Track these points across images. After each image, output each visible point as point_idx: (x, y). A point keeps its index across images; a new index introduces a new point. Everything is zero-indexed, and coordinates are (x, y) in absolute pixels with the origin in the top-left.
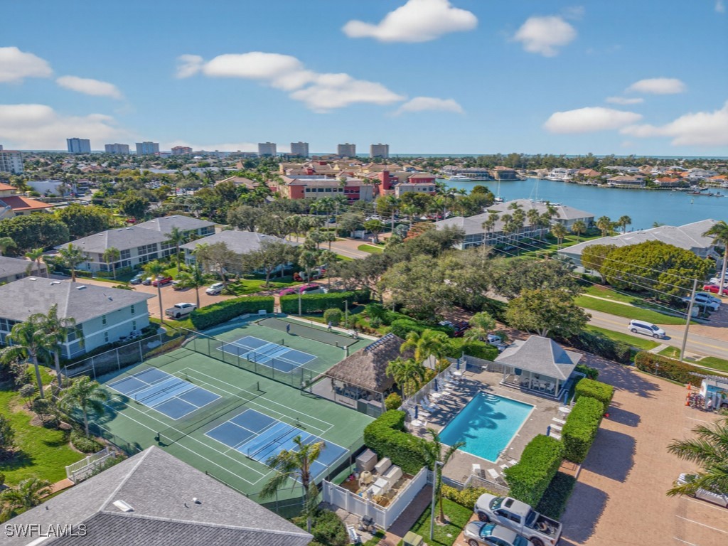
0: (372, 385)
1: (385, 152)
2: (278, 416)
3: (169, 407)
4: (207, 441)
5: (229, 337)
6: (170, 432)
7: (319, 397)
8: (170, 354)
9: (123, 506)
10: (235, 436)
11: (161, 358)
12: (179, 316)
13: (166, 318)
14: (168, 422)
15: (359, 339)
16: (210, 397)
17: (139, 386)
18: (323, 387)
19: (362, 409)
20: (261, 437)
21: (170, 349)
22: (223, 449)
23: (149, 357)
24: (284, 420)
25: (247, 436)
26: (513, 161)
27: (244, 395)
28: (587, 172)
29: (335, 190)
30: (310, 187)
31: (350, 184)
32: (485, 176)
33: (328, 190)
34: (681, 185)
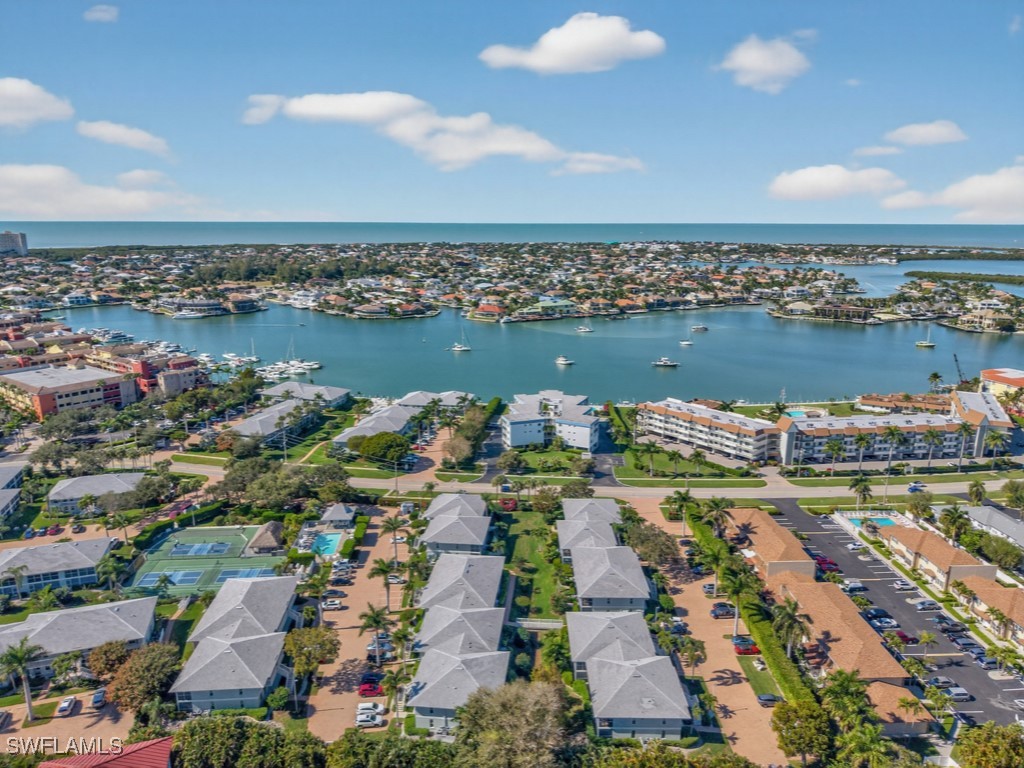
1: (21, 245)
8: (145, 565)
15: (244, 528)
21: (142, 564)
28: (332, 298)
29: (92, 391)
30: (61, 392)
31: (108, 383)
32: (219, 309)
33: (84, 392)
34: (418, 312)
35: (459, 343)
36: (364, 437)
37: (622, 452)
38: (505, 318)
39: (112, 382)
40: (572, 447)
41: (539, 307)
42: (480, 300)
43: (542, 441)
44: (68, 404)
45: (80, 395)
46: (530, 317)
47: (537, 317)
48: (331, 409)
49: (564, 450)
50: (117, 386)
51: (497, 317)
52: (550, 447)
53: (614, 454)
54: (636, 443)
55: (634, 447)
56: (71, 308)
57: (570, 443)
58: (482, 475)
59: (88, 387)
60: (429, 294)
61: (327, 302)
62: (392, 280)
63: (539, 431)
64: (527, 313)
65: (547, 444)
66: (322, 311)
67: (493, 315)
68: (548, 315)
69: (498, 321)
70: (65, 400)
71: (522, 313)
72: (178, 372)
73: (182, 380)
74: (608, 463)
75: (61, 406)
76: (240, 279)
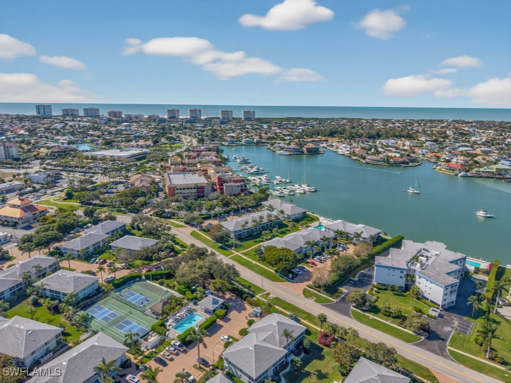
0: (160, 312)
1: (252, 116)
2: (133, 321)
3: (105, 319)
4: (114, 329)
5: (125, 291)
6: (105, 327)
7: (147, 315)
8: (105, 299)
9: (96, 344)
10: (121, 327)
11: (103, 301)
12: (108, 281)
13: (104, 283)
14: (105, 323)
15: (168, 291)
16: (116, 315)
17: (96, 312)
18: (148, 312)
19: (157, 319)
20: (128, 327)
21: (105, 297)
22: (118, 331)
23: (99, 301)
24: (136, 322)
25: (124, 327)
26: (327, 132)
27: (126, 314)
28: (357, 150)
29: (191, 188)
30: (178, 187)
31: (199, 185)
32: (299, 151)
33: (188, 189)
34: (404, 163)
35: (412, 188)
36: (275, 247)
37: (476, 318)
38: (462, 173)
39: (202, 185)
40: (427, 299)
41: (493, 167)
42: (452, 159)
43: (403, 286)
44: (181, 193)
45: (186, 190)
46: (484, 175)
47: (491, 175)
48: (290, 220)
49: (418, 299)
50: (203, 188)
51: (457, 172)
52: (408, 293)
53: (465, 318)
54: (497, 313)
55: (492, 316)
56: (244, 145)
57: (426, 295)
58: (335, 301)
59: (191, 186)
60: (420, 152)
61: (354, 152)
62: (404, 142)
63: (401, 277)
64: (482, 172)
65: (407, 288)
66: (350, 157)
67: (454, 170)
68: (500, 174)
69: (457, 175)
70: (179, 191)
71: (479, 171)
72: (235, 184)
73: (234, 188)
74: (452, 326)
75: (177, 193)
76: (325, 136)
